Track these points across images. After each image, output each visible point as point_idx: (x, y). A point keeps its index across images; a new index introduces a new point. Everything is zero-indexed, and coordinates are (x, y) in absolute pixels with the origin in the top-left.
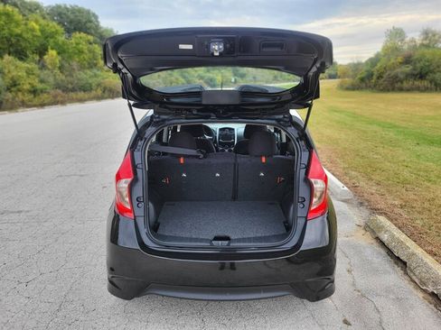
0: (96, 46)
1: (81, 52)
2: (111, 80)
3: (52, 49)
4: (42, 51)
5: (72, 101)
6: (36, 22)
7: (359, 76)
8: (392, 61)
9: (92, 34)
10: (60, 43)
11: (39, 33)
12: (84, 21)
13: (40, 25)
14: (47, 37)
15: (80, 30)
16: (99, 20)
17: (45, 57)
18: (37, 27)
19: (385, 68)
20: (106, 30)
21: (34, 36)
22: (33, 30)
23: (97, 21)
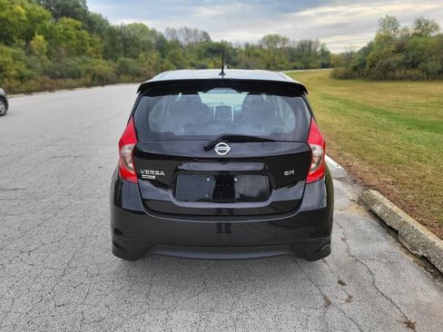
0: (85, 32)
1: (69, 38)
2: (101, 67)
3: (39, 34)
4: (29, 36)
5: (61, 88)
6: (22, 6)
7: (352, 65)
8: (385, 49)
9: (79, 20)
10: (48, 27)
11: (25, 18)
12: (71, 5)
13: (26, 9)
14: (33, 22)
15: (68, 15)
16: (87, 4)
17: (32, 42)
18: (23, 11)
19: (378, 57)
20: (95, 16)
21: (20, 21)
22: (19, 14)
23: (86, 6)
